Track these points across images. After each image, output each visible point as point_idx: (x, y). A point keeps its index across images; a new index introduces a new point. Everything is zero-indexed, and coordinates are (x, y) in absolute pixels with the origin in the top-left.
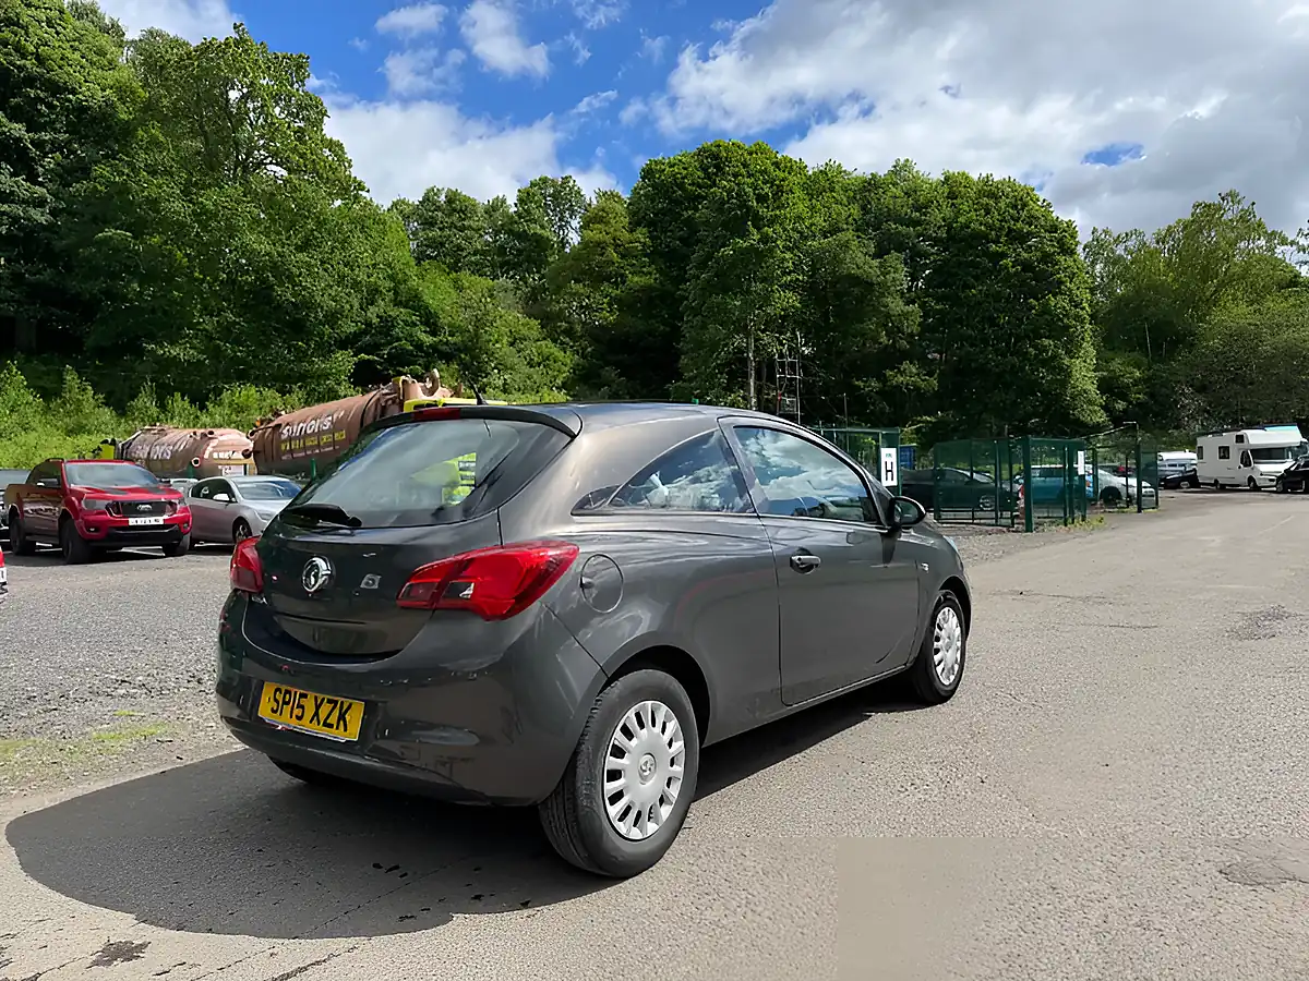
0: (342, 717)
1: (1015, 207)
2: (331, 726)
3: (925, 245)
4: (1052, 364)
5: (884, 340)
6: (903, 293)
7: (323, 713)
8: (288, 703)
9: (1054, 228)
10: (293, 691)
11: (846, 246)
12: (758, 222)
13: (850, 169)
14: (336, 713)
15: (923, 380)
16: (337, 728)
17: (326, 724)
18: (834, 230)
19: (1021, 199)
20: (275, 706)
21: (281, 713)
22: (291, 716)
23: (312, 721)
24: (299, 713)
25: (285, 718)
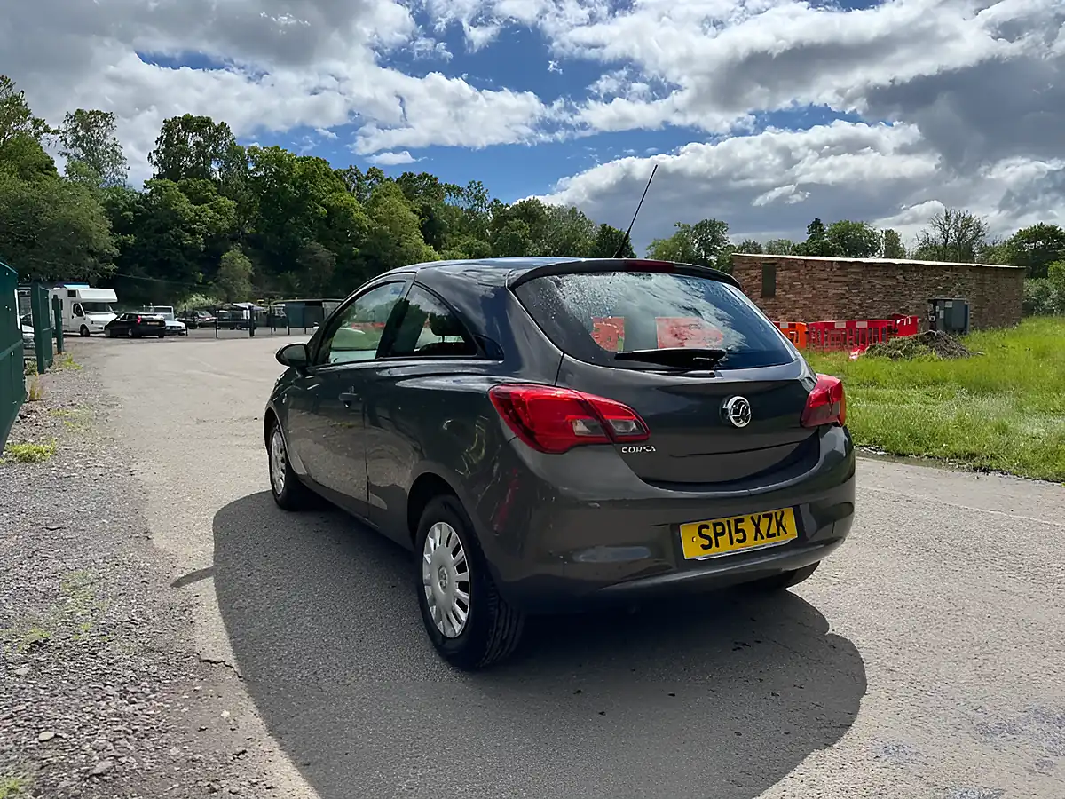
0: (779, 524)
2: (774, 535)
7: (763, 529)
8: (723, 533)
10: (724, 521)
14: (774, 522)
16: (779, 535)
17: (769, 536)
20: (706, 542)
21: (717, 545)
22: (732, 543)
23: (756, 539)
24: (740, 536)
25: (725, 547)
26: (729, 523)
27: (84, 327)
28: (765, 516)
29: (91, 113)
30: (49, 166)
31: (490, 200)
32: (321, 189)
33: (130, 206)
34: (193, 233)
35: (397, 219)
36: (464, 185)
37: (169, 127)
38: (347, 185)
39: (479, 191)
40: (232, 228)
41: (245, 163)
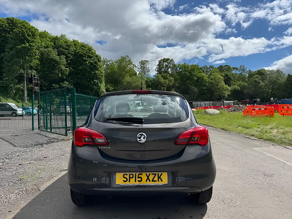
0: (159, 178)
1: (89, 50)
2: (155, 181)
3: (69, 55)
4: (97, 85)
5: (60, 75)
6: (65, 65)
7: (151, 178)
8: (132, 178)
9: (97, 56)
10: (134, 174)
11: (51, 52)
12: (28, 41)
13: (50, 34)
14: (157, 177)
15: (69, 86)
16: (158, 181)
17: (153, 181)
18: (47, 47)
19: (90, 49)
20: (125, 180)
21: (129, 181)
22: (135, 181)
23: (146, 181)
24: (140, 179)
25: (132, 182)
26: (136, 174)
27: (136, 110)
28: (152, 174)
29: (144, 61)
30: (136, 74)
31: (247, 70)
32: (196, 73)
33: (151, 82)
34: (164, 86)
35: (217, 78)
36: (238, 67)
37: (160, 62)
38: (203, 71)
39: (244, 68)
40: (173, 84)
41: (177, 68)
